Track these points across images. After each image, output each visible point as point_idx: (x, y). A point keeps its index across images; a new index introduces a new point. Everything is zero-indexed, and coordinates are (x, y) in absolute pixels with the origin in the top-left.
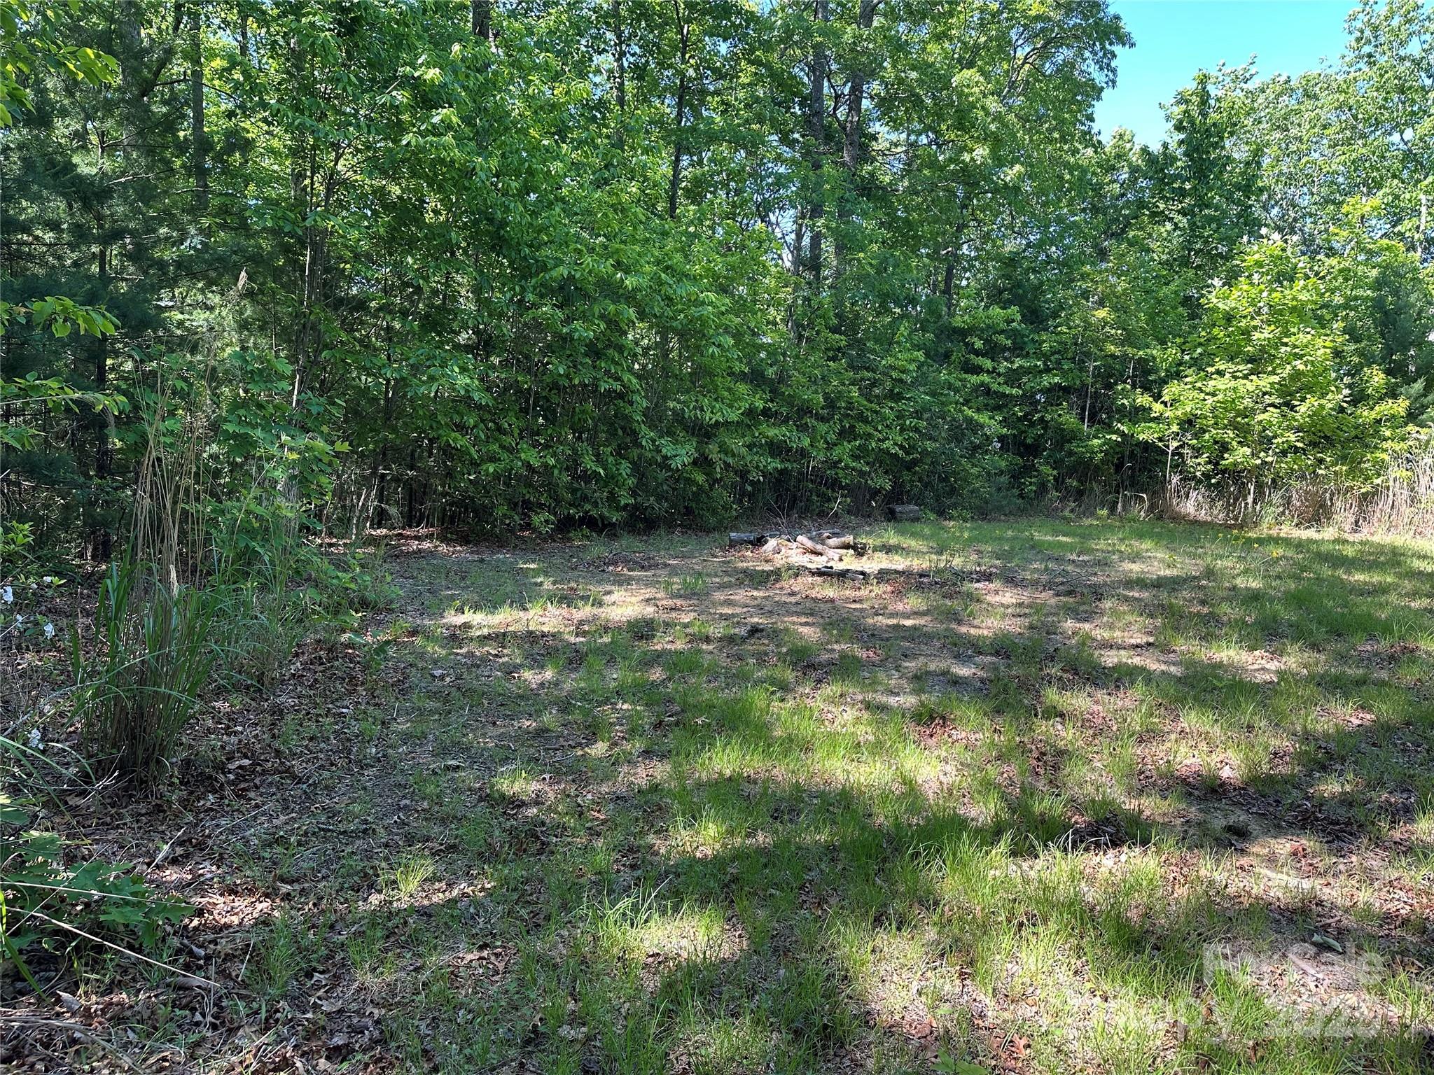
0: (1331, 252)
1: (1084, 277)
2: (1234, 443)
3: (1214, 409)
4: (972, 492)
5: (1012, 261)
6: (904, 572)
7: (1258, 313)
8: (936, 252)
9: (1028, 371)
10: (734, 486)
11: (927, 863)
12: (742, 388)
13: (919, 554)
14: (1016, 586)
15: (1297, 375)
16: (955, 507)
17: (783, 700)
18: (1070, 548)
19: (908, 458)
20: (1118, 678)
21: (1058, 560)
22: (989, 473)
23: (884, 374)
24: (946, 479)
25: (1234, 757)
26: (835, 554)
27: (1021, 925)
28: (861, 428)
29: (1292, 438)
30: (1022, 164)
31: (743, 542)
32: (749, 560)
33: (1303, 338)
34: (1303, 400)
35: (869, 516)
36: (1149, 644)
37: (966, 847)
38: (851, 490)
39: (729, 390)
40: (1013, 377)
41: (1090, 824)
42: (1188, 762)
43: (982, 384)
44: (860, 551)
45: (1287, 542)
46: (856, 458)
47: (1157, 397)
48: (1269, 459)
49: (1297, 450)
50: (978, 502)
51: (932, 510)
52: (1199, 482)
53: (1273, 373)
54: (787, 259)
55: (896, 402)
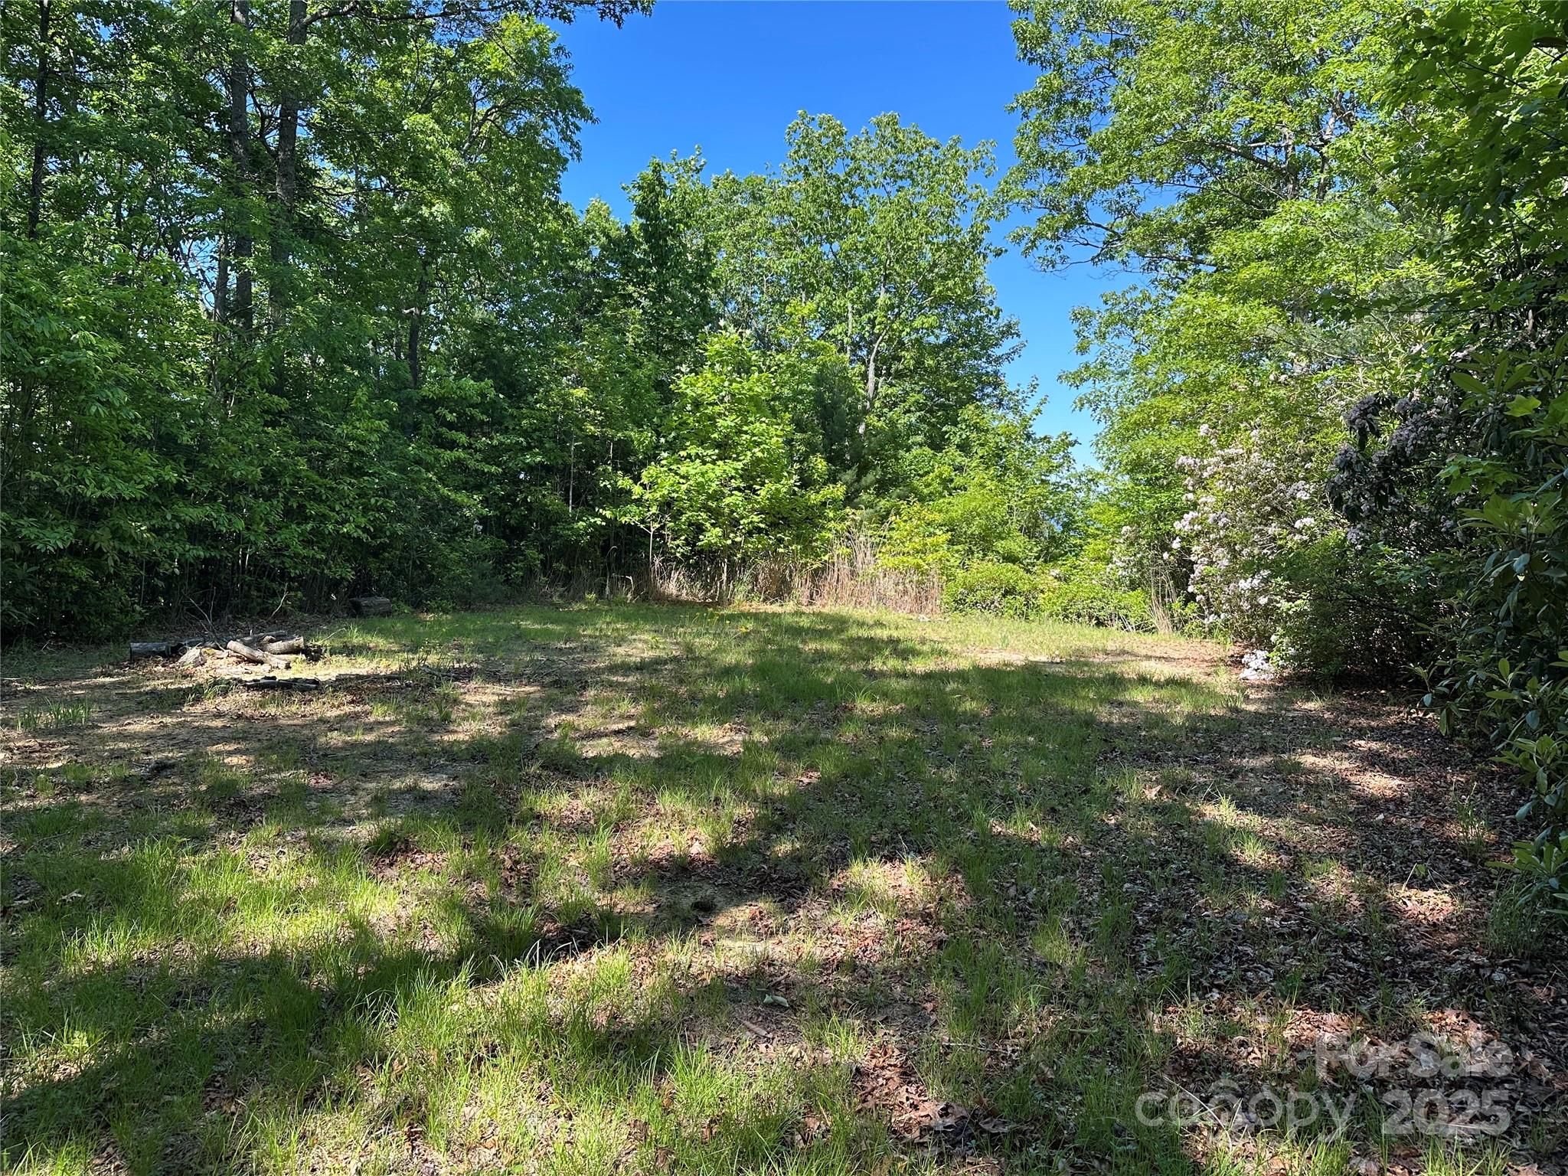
0: (781, 349)
1: (560, 353)
2: (708, 525)
3: (688, 491)
4: (453, 579)
5: (482, 329)
6: (368, 676)
7: (722, 401)
8: (398, 310)
9: (508, 449)
10: (136, 580)
11: (375, 1015)
12: (145, 457)
13: (389, 653)
14: (499, 681)
15: (757, 461)
16: (433, 596)
17: (195, 852)
18: (559, 636)
19: (374, 543)
20: (597, 770)
21: (544, 649)
22: (471, 559)
23: (340, 444)
24: (422, 566)
25: (704, 832)
26: (280, 661)
27: (480, 1059)
28: (312, 509)
29: (756, 519)
30: (487, 228)
31: (149, 655)
32: (159, 678)
33: (759, 427)
34: (763, 484)
35: (328, 613)
36: (630, 728)
37: (422, 987)
38: (302, 583)
39: (125, 458)
40: (492, 455)
41: (562, 929)
42: (661, 844)
43: (459, 460)
44: (313, 656)
45: (756, 616)
46: (307, 543)
47: (636, 479)
48: (738, 539)
49: (759, 530)
50: (459, 590)
51: (406, 602)
52: (679, 562)
53: (737, 460)
54: (208, 300)
55: (356, 478)
